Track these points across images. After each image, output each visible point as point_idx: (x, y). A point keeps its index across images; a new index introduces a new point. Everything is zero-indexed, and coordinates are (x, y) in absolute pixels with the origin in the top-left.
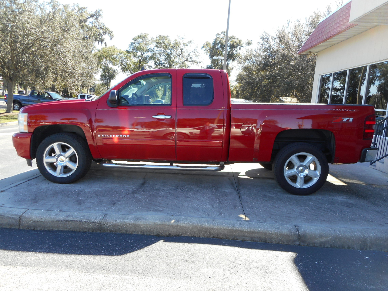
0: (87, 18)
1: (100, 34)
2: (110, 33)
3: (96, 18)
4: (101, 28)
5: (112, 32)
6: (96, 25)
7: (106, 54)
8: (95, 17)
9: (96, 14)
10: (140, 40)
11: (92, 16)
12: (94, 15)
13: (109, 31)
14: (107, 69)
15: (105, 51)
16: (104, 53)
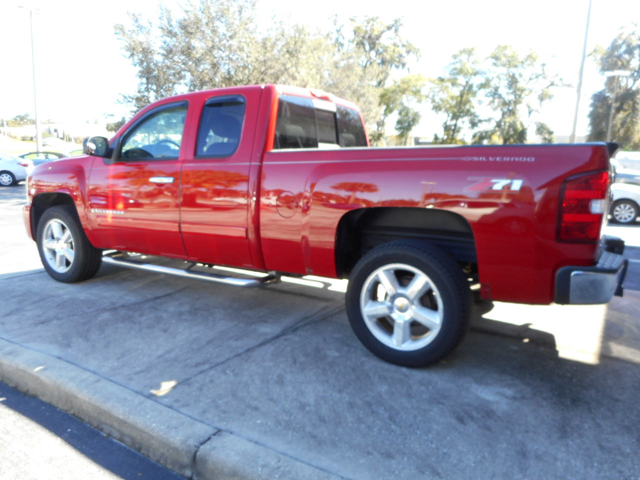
0: (382, 33)
1: (401, 56)
2: (417, 51)
3: (396, 31)
4: (403, 46)
5: (419, 50)
6: (397, 41)
7: (405, 86)
8: (394, 29)
9: (396, 23)
10: (464, 57)
11: (389, 28)
12: (393, 26)
13: (415, 49)
14: (404, 111)
15: (403, 82)
16: (402, 85)
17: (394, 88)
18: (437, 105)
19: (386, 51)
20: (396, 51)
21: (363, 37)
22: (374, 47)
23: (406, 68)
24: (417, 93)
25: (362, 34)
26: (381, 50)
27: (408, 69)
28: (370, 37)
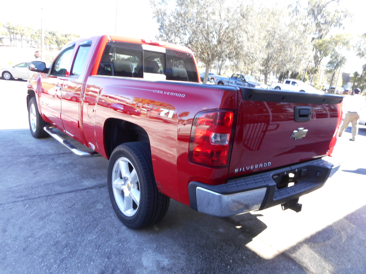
0: (328, 3)
1: (339, 19)
2: (351, 16)
4: (342, 12)
5: (353, 15)
6: (338, 8)
13: (351, 14)
14: (335, 56)
15: (337, 37)
16: (336, 38)
17: (329, 40)
18: (361, 52)
19: (328, 15)
20: (336, 15)
21: (314, 6)
22: (321, 12)
23: (342, 27)
24: (346, 44)
25: (313, 4)
26: (325, 15)
27: (344, 28)
28: (318, 6)
